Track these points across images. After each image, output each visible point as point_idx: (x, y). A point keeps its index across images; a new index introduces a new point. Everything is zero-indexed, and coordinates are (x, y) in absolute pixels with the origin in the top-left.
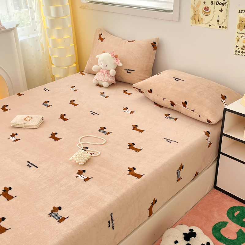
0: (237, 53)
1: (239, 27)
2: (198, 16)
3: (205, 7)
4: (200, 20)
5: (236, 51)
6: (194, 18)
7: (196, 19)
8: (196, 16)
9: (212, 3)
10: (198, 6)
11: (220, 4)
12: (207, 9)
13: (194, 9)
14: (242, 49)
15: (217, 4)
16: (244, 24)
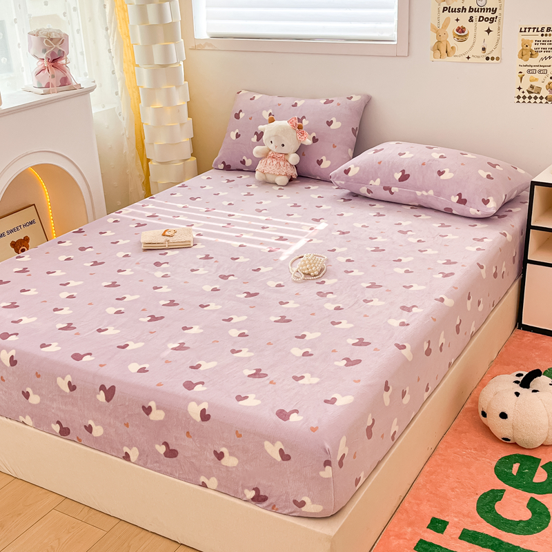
0: (521, 100)
1: (522, 56)
2: (444, 43)
4: (448, 50)
5: (519, 97)
6: (437, 48)
7: (440, 49)
8: (442, 44)
9: (471, 20)
10: (446, 25)
11: (486, 19)
13: (437, 32)
14: (529, 92)
16: (531, 51)
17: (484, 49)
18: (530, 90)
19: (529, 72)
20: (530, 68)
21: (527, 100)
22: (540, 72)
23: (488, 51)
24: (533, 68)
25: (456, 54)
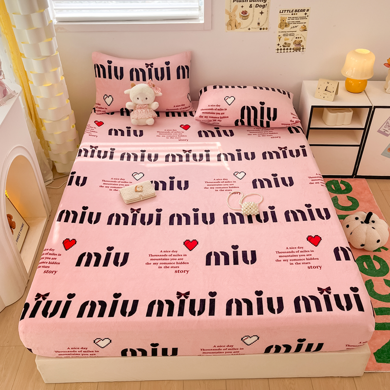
0: (279, 51)
1: (280, 26)
3: (243, 11)
4: (237, 25)
5: (278, 50)
6: (229, 24)
7: (232, 24)
8: (232, 22)
9: (251, 6)
10: (235, 10)
11: (260, 6)
12: (245, 13)
13: (230, 15)
14: (284, 46)
15: (256, 7)
16: (286, 23)
17: (259, 24)
18: (285, 45)
19: (284, 35)
20: (285, 33)
21: (282, 51)
22: (290, 35)
23: (261, 25)
24: (287, 33)
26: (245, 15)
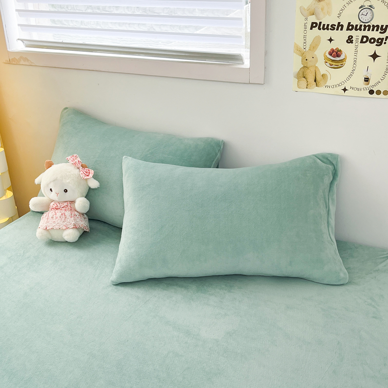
2: (312, 69)
3: (332, 50)
4: (318, 79)
6: (302, 75)
7: (308, 76)
8: (308, 71)
9: (350, 40)
11: (372, 41)
12: (336, 53)
17: (367, 80)
23: (372, 82)
25: (328, 84)
26: (338, 59)
